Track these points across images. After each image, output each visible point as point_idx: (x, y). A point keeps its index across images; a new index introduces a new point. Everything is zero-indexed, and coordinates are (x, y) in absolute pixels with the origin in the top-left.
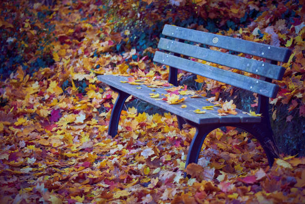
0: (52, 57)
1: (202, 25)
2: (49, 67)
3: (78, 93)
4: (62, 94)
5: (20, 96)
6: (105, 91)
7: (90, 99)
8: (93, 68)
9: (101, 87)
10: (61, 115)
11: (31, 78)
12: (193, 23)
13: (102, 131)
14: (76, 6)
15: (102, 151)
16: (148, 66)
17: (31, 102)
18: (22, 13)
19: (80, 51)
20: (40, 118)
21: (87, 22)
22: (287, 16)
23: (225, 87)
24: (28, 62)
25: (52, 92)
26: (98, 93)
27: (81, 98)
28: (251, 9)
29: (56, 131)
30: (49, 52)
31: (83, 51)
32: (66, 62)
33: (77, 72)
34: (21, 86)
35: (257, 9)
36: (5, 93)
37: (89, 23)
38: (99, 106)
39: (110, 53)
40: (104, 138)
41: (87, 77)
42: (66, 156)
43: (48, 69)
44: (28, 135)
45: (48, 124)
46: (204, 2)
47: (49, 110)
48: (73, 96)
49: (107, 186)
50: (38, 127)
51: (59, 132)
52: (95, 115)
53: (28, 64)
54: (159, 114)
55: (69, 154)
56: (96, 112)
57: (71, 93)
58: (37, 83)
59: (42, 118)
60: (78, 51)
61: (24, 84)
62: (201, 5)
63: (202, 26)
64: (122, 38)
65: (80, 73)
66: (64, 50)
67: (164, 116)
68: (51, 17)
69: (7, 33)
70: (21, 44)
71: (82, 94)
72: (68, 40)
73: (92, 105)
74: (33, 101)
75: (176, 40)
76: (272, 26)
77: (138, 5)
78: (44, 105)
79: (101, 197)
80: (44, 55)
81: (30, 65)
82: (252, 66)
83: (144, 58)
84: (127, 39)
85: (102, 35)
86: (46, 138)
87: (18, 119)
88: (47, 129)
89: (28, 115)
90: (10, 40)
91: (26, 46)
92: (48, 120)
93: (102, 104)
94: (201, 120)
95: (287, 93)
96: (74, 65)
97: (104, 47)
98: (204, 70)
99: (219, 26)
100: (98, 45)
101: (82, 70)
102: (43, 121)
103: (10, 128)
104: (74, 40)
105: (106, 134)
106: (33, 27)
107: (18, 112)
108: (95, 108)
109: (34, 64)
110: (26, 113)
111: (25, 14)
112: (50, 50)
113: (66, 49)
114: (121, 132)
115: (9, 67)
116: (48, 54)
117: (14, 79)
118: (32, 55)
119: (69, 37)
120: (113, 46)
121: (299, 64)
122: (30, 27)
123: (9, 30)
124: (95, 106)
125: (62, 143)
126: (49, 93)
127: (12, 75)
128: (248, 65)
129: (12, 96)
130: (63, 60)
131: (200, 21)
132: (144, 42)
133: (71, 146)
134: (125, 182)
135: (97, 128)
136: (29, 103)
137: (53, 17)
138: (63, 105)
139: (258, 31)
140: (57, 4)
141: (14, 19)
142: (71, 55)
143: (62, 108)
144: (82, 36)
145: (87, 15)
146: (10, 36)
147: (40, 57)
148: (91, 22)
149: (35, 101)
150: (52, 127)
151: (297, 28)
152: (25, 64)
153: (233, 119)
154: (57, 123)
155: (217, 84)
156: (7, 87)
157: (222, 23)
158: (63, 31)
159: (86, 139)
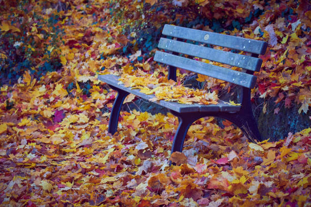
0: (59, 61)
1: (207, 25)
2: (57, 71)
3: (82, 95)
4: (67, 96)
5: (26, 100)
6: (109, 92)
7: (94, 100)
8: (98, 70)
9: (105, 89)
10: (65, 116)
11: (38, 82)
12: (199, 23)
13: (103, 129)
14: (90, 11)
15: (100, 147)
16: (153, 67)
17: (36, 104)
18: (30, 17)
19: (88, 54)
20: (44, 119)
21: (97, 26)
22: (286, 14)
23: (224, 85)
24: (36, 67)
25: (57, 94)
26: (102, 94)
27: (85, 99)
28: (255, 8)
29: (58, 130)
30: (57, 56)
31: (90, 54)
32: (74, 65)
33: (82, 74)
34: (27, 90)
35: (261, 8)
36: (12, 96)
37: (99, 27)
38: (102, 106)
39: (116, 56)
40: (104, 135)
41: (92, 78)
42: (64, 152)
43: (56, 72)
44: (31, 135)
45: (52, 124)
46: (207, 2)
47: (53, 111)
48: (78, 98)
49: (98, 174)
50: (41, 127)
51: (61, 131)
52: (98, 115)
53: (36, 69)
54: (162, 114)
55: (67, 150)
56: (99, 113)
57: (75, 94)
58: (44, 86)
59: (45, 119)
60: (85, 54)
61: (31, 88)
62: (203, 5)
63: (208, 27)
64: (129, 40)
65: (85, 75)
66: (72, 54)
67: (167, 116)
68: (63, 22)
69: (14, 37)
70: (28, 48)
71: (86, 95)
72: (77, 44)
73: (95, 105)
74: (38, 103)
75: (174, 39)
76: (272, 25)
77: (143, 6)
78: (48, 107)
79: (89, 182)
80: (52, 59)
81: (38, 69)
82: (235, 59)
83: (149, 59)
84: (134, 41)
85: (110, 38)
86: (48, 137)
87: (22, 120)
88: (50, 129)
89: (32, 116)
90: (17, 44)
91: (33, 50)
92: (52, 121)
93: (105, 104)
94: (181, 109)
95: (276, 87)
96: (80, 68)
97: (110, 50)
98: (196, 66)
99: (225, 27)
100: (105, 48)
101: (87, 72)
102: (46, 122)
103: (13, 128)
104: (83, 44)
105: (106, 132)
106: (40, 31)
107: (22, 113)
108: (98, 108)
109: (42, 68)
110: (30, 115)
111: (33, 18)
112: (57, 54)
113: (74, 54)
114: (121, 130)
115: (17, 72)
116: (55, 58)
117: (21, 83)
118: (40, 59)
119: (78, 41)
120: (120, 48)
121: (292, 59)
122: (37, 31)
123: (16, 35)
124: (98, 106)
125: (63, 141)
126: (55, 95)
127: (19, 80)
128: (232, 59)
129: (18, 99)
130: (71, 63)
131: (206, 22)
132: (150, 43)
133: (71, 143)
134: (115, 171)
135: (98, 127)
136: (34, 106)
137: (66, 22)
138: (67, 106)
139: (259, 30)
140: (70, 9)
141: (21, 24)
142: (79, 59)
143: (65, 109)
144: (91, 40)
145: (99, 19)
146: (17, 40)
147: (48, 61)
148: (101, 26)
149: (39, 103)
150: (55, 127)
151: (294, 25)
152: (33, 69)
153: (213, 108)
154: (60, 124)
155: (216, 82)
156: (14, 92)
157: (228, 23)
158: (73, 36)
159: (86, 137)
